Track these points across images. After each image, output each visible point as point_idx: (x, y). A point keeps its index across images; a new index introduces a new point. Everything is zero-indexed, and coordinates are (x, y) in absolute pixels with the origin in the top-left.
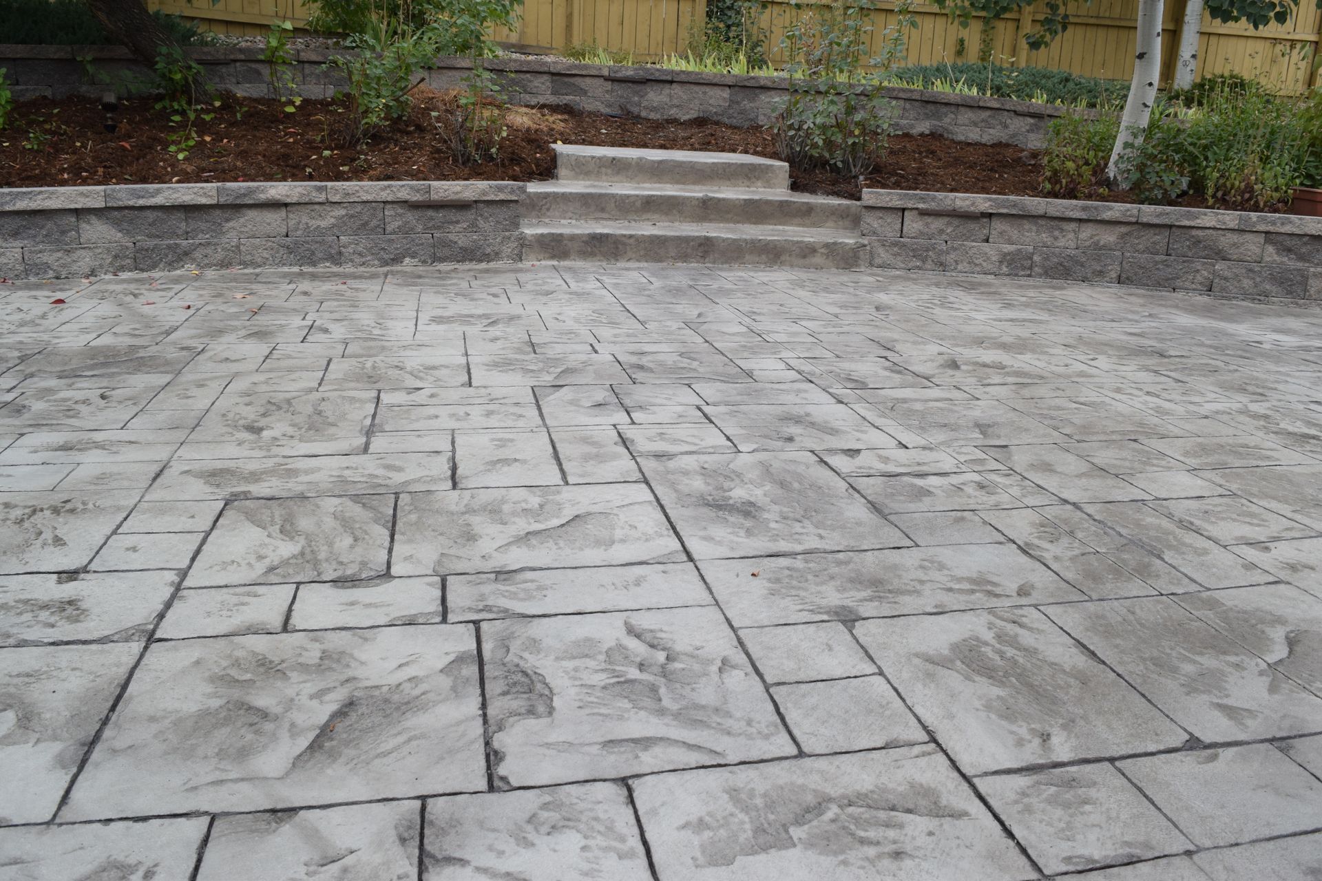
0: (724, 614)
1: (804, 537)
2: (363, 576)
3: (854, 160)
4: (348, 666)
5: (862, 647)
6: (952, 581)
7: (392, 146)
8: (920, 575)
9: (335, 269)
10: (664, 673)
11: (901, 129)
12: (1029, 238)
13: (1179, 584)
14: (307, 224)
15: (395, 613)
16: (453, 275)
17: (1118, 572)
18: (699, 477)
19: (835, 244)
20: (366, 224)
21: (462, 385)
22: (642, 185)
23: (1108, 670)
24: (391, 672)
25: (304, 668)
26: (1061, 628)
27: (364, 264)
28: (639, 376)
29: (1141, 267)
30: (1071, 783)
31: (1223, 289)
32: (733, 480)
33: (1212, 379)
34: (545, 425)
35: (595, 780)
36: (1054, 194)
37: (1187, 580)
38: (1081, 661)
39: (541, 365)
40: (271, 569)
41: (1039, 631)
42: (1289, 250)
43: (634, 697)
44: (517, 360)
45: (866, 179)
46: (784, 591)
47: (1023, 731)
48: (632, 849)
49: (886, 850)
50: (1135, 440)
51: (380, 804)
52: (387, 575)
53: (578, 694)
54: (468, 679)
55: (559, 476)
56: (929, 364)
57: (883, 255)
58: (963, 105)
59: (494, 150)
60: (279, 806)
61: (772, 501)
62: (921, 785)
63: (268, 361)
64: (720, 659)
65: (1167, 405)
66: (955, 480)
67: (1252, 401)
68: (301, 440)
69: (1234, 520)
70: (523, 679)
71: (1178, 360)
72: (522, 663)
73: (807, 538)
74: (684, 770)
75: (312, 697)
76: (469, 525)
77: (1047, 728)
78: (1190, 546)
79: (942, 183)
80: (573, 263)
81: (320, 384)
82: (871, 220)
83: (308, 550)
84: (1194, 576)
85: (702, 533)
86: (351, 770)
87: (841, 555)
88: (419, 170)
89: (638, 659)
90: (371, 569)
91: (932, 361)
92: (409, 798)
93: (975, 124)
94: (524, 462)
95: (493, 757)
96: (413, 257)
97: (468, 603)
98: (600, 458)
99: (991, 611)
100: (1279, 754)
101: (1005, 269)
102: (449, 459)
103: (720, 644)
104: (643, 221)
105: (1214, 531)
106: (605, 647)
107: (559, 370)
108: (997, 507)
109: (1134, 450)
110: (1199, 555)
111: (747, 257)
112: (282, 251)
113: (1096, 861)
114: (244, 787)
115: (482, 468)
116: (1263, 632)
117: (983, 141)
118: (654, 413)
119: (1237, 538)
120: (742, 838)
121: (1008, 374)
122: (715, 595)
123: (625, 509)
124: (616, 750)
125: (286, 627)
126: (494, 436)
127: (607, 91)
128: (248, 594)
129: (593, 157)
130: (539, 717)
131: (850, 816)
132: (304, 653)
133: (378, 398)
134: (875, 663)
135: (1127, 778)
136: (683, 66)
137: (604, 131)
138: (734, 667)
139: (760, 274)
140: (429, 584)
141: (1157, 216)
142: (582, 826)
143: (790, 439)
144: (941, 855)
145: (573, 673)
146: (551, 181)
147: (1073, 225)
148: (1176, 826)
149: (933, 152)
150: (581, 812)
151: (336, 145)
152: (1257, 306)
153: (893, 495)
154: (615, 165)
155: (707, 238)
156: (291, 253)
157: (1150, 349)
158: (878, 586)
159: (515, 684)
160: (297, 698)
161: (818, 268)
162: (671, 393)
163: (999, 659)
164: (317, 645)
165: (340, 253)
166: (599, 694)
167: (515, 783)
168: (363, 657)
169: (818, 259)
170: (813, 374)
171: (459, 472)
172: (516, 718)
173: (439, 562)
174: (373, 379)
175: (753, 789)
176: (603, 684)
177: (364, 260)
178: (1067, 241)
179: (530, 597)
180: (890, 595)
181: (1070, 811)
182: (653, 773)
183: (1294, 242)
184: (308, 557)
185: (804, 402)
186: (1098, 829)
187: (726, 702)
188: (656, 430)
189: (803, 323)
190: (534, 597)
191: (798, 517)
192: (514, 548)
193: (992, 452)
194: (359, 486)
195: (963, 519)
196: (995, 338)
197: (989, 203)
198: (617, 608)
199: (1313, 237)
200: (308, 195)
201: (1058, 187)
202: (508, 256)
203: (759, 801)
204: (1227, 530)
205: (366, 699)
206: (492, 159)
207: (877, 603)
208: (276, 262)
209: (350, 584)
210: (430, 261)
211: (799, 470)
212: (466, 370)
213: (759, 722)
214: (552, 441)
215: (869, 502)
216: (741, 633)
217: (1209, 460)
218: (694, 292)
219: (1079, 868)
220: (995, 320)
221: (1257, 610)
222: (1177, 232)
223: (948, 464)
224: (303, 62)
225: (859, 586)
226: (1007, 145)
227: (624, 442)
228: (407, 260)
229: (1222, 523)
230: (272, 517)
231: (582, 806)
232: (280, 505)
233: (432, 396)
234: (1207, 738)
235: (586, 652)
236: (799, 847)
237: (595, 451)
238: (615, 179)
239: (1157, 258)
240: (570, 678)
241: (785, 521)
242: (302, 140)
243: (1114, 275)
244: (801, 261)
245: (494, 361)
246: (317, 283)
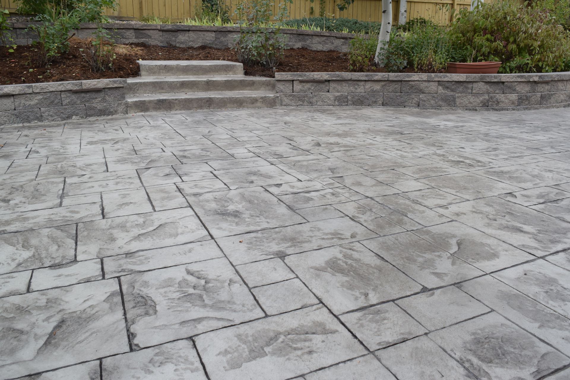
0: (229, 260)
1: (261, 223)
2: (64, 263)
3: (270, 61)
4: (60, 304)
5: (289, 267)
6: (324, 235)
7: (62, 65)
8: (311, 234)
9: (40, 123)
10: (205, 289)
11: (289, 46)
12: (345, 89)
13: (414, 226)
14: (24, 103)
15: (80, 277)
16: (96, 122)
17: (390, 224)
18: (213, 202)
19: (265, 97)
20: (53, 102)
21: (104, 172)
22: (179, 77)
23: (389, 264)
24: (81, 304)
25: (39, 308)
26: (369, 249)
27: (54, 120)
28: (184, 160)
29: (391, 98)
30: (378, 312)
31: (424, 105)
32: (228, 202)
33: (421, 142)
34: (143, 186)
35: (178, 340)
36: (355, 71)
37: (417, 224)
38: (378, 262)
39: (139, 159)
40: (19, 265)
41: (361, 252)
42: (447, 88)
43: (192, 301)
44: (128, 158)
45: (276, 69)
46: (254, 247)
47: (357, 294)
48: (197, 367)
49: (305, 351)
50: (393, 169)
51: (81, 365)
52: (75, 261)
53: (167, 303)
54: (116, 303)
55: (151, 208)
56: (308, 145)
57: (286, 100)
58: (314, 35)
59: (110, 65)
60: (32, 373)
61: (246, 209)
62: (318, 322)
63: (10, 168)
64: (229, 280)
65: (405, 154)
66: (322, 193)
67: (437, 150)
68: (29, 204)
69: (434, 198)
70: (142, 300)
71: (408, 135)
72: (141, 293)
73: (262, 224)
74: (217, 330)
75: (44, 321)
76: (112, 234)
77: (367, 291)
78: (417, 210)
79: (308, 68)
80: (151, 113)
81: (36, 177)
82: (280, 86)
83: (36, 254)
84: (420, 222)
85: (217, 226)
86: (65, 351)
87: (277, 229)
88: (76, 76)
89: (193, 285)
90: (67, 259)
91: (309, 144)
92: (94, 360)
93: (320, 43)
94: (135, 203)
95: (131, 336)
96: (77, 115)
97: (114, 269)
98: (169, 198)
99: (340, 246)
100: (457, 289)
101: (337, 103)
102: (100, 206)
103: (228, 273)
104: (181, 92)
105: (426, 203)
106: (178, 281)
107: (148, 161)
108: (340, 202)
109: (393, 173)
110: (421, 213)
111: (228, 105)
112: (13, 117)
113: (390, 343)
114: (15, 367)
115: (116, 208)
116: (448, 241)
117: (324, 50)
118: (192, 176)
119: (435, 205)
120: (244, 355)
121: (341, 147)
122: (225, 253)
123: (181, 220)
124: (186, 325)
125: (28, 290)
126: (120, 193)
127: (160, 36)
128: (9, 278)
129: (156, 65)
130: (150, 315)
131: (289, 339)
132: (38, 301)
133: (65, 181)
134: (295, 273)
135: (400, 307)
136: (193, 23)
137: (160, 54)
138: (235, 282)
139: (234, 112)
140: (95, 263)
141: (396, 77)
142: (174, 361)
143: (252, 182)
144: (328, 350)
145: (164, 294)
146: (138, 77)
147: (363, 83)
148: (421, 324)
149: (303, 56)
150: (173, 355)
151: (35, 66)
152: (437, 111)
153: (297, 201)
154: (166, 68)
155: (210, 98)
156: (17, 118)
157: (397, 132)
158: (294, 241)
159: (138, 302)
160: (37, 322)
161: (259, 108)
162: (199, 167)
163: (345, 265)
164: (44, 297)
165: (42, 116)
166: (176, 302)
167: (142, 346)
168: (67, 299)
169: (259, 104)
170: (260, 153)
171: (105, 211)
172: (140, 317)
173: (99, 252)
174: (62, 173)
175: (247, 334)
176: (178, 297)
177: (53, 118)
178: (361, 89)
179: (142, 263)
180: (299, 244)
181: (379, 324)
182: (203, 333)
183: (449, 85)
184: (37, 257)
185: (257, 166)
186: (390, 330)
187: (233, 298)
188: (193, 183)
189: (254, 132)
190: (144, 263)
191: (258, 215)
192: (133, 242)
193: (337, 180)
194: (59, 222)
195: (326, 209)
196: (335, 132)
197: (328, 76)
198: (181, 263)
199: (456, 82)
200: (23, 90)
201: (355, 67)
202: (121, 112)
203: (250, 339)
204: (431, 202)
205: (70, 318)
206: (110, 69)
207: (293, 248)
208: (11, 122)
209: (58, 267)
210: (85, 117)
211: (257, 195)
212: (105, 165)
213: (247, 305)
214: (147, 193)
215: (287, 205)
216: (237, 268)
217: (423, 174)
218: (206, 122)
219: (384, 347)
220: (334, 124)
221: (445, 233)
222: (404, 83)
223: (319, 186)
224: (16, 28)
225: (285, 242)
226: (334, 51)
227: (179, 190)
228: (74, 117)
229: (429, 200)
230: (18, 241)
231: (173, 352)
232: (21, 235)
233: (90, 178)
234: (430, 286)
235: (170, 284)
236: (269, 355)
237: (167, 195)
238: (167, 75)
239: (397, 94)
240: (163, 297)
241: (252, 217)
242: (18, 65)
243: (381, 102)
244: (252, 106)
245: (118, 160)
246: (31, 131)
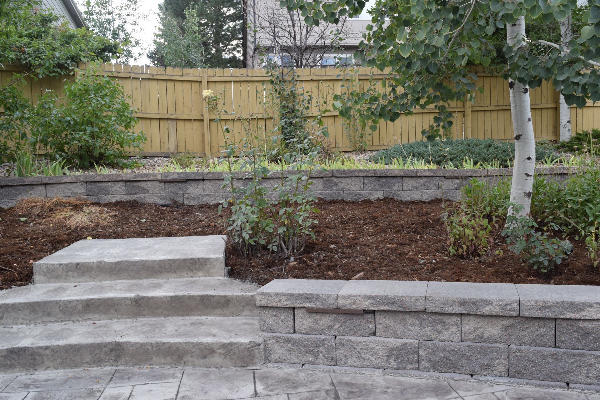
12: (413, 332)
19: (231, 344)
29: (529, 361)
45: (295, 261)
57: (278, 351)
58: (405, 177)
82: (267, 318)
93: (417, 188)
101: (393, 363)
104: (86, 320)
111: (154, 359)
117: (424, 199)
127: (162, 190)
129: (61, 264)
137: (144, 220)
141: (540, 309)
146: (30, 286)
147: (455, 319)
149: (375, 218)
154: (79, 269)
155: (118, 344)
161: (218, 367)
169: (217, 359)
178: (451, 335)
226: (441, 200)
239: (546, 351)
243: (503, 369)
244: (202, 362)
